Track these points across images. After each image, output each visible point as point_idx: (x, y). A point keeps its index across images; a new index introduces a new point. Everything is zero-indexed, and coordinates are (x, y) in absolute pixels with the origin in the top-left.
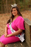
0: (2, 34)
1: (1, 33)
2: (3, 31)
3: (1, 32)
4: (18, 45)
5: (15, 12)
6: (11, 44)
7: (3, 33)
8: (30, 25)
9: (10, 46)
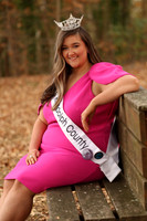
4: (88, 197)
5: (76, 50)
6: (58, 193)
8: (143, 104)
9: (54, 201)
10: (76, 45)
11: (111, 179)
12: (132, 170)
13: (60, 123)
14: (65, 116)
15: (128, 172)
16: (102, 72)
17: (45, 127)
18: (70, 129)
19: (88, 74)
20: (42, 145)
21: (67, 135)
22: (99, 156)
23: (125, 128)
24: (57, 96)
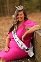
0: (2, 44)
1: (1, 44)
2: (3, 40)
3: (1, 42)
7: (4, 44)
10: (22, 15)
12: (38, 54)
13: (15, 39)
14: (17, 37)
15: (37, 55)
16: (29, 23)
17: (10, 40)
18: (18, 41)
19: (24, 24)
20: (10, 46)
22: (27, 50)
23: (36, 41)
24: (14, 30)
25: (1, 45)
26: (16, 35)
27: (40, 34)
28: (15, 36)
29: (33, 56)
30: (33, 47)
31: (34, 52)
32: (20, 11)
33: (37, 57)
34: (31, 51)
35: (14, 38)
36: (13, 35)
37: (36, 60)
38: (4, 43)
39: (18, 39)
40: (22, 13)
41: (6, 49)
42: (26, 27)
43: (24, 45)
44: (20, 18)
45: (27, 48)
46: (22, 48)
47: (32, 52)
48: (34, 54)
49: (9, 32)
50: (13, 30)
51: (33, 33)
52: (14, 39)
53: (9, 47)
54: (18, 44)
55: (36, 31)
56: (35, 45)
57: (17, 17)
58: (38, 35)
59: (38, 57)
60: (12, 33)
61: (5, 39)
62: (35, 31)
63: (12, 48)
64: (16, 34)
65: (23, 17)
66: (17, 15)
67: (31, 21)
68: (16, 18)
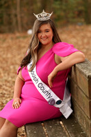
0: (6, 90)
1: (4, 89)
2: (9, 82)
4: (53, 130)
7: (10, 89)
9: (32, 132)
10: (47, 31)
11: (67, 117)
12: (81, 112)
15: (78, 113)
17: (23, 82)
20: (22, 95)
21: (39, 89)
23: (76, 86)
24: (31, 63)
25: (4, 92)
26: (35, 73)
27: (84, 71)
28: (34, 75)
29: (72, 116)
30: (70, 98)
31: (72, 107)
32: (43, 23)
33: (78, 118)
34: (66, 104)
35: (32, 78)
36: (30, 73)
37: (77, 123)
38: (10, 87)
39: (40, 81)
40: (47, 27)
41: (16, 101)
42: (56, 55)
43: (53, 94)
44: (44, 37)
45: (57, 99)
46: (48, 100)
47: (69, 108)
48: (73, 112)
49: (22, 66)
50: (29, 62)
51: (71, 68)
52: (31, 80)
53: (21, 98)
54: (41, 92)
55: (77, 65)
56: (75, 92)
57: (37, 36)
58: (81, 72)
59: (81, 118)
60: (26, 69)
61: (14, 80)
62: (75, 65)
63: (27, 99)
64: (35, 70)
65: (50, 36)
66: (38, 32)
67: (66, 44)
68: (35, 39)
